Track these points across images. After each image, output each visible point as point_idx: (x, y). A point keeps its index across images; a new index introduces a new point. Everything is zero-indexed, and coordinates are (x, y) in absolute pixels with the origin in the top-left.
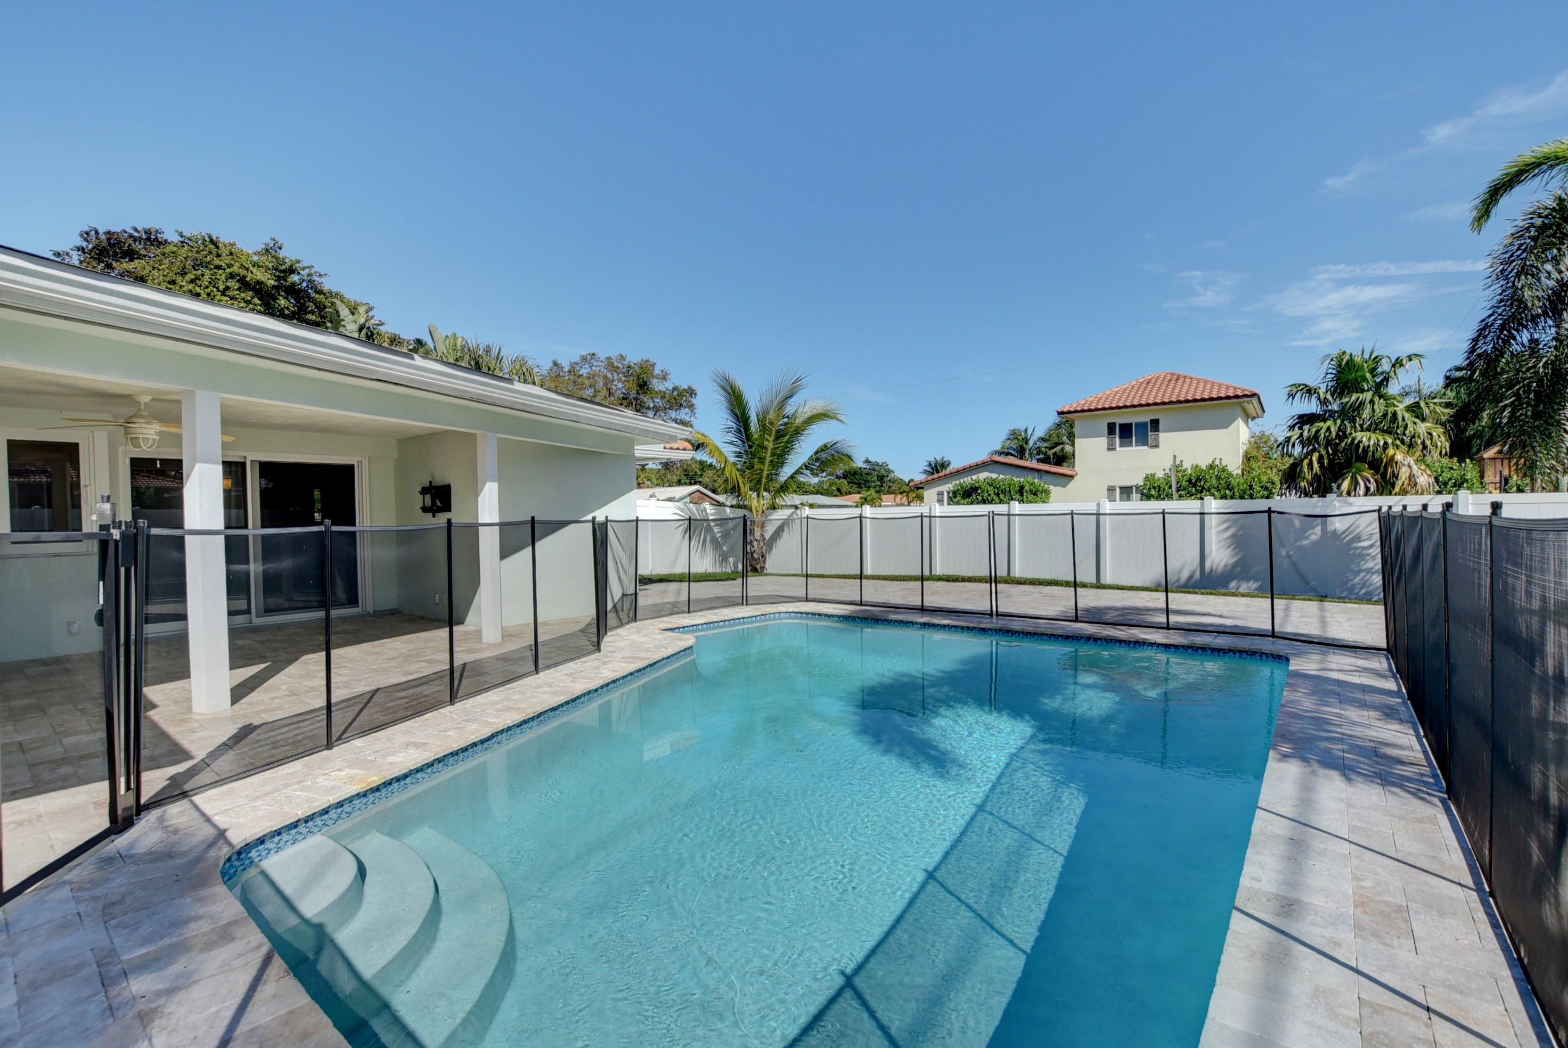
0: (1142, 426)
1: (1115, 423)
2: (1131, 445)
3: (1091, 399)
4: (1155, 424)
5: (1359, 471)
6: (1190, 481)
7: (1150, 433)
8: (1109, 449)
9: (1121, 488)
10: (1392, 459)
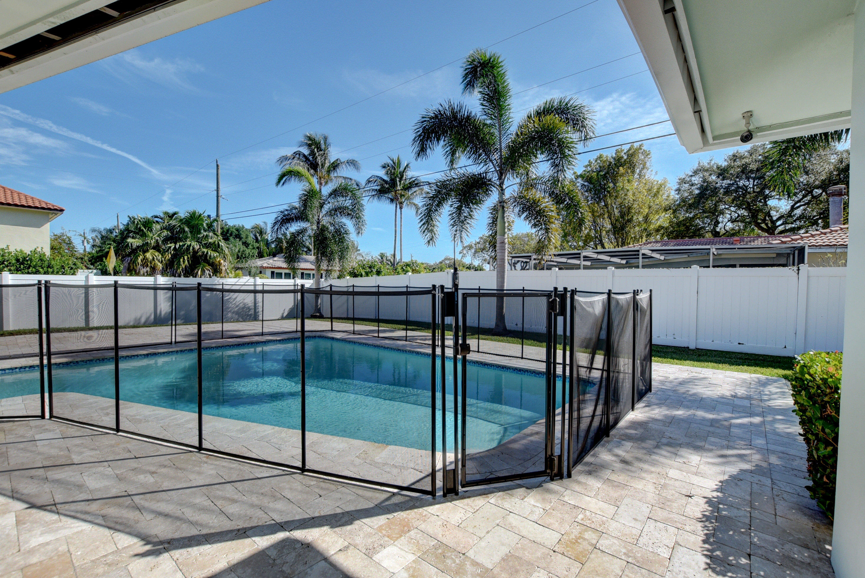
5: (204, 266)
10: (219, 262)
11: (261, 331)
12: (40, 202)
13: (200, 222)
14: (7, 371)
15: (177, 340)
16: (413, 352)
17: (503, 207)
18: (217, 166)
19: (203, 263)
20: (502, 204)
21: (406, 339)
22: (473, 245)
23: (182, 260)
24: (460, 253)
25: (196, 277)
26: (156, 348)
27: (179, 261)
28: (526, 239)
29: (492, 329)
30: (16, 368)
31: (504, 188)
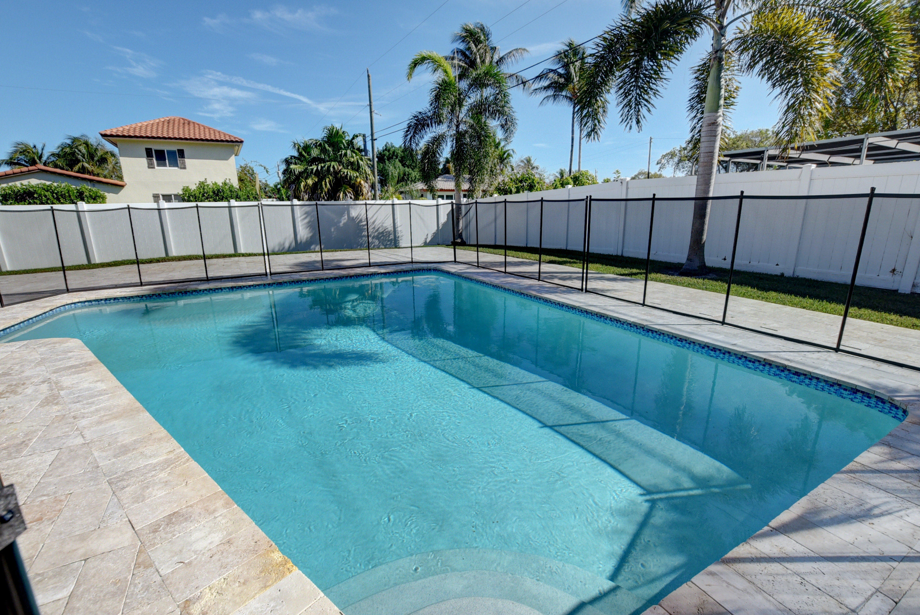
0: (171, 153)
1: (151, 149)
2: (165, 165)
3: (127, 128)
4: (181, 153)
5: (346, 189)
6: (214, 192)
7: (178, 159)
8: (149, 167)
9: (163, 196)
10: (360, 183)
11: (368, 261)
12: (225, 135)
13: (339, 139)
14: (93, 303)
15: (273, 271)
16: (540, 298)
17: (720, 60)
18: (368, 76)
19: (345, 185)
20: (718, 55)
21: (539, 276)
22: (677, 152)
23: (323, 183)
24: (658, 164)
25: (338, 200)
26: (246, 280)
27: (321, 185)
28: (757, 139)
29: (682, 265)
30: (101, 300)
31: (725, 23)
